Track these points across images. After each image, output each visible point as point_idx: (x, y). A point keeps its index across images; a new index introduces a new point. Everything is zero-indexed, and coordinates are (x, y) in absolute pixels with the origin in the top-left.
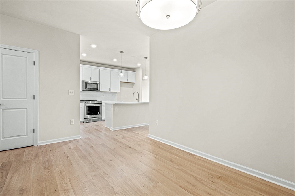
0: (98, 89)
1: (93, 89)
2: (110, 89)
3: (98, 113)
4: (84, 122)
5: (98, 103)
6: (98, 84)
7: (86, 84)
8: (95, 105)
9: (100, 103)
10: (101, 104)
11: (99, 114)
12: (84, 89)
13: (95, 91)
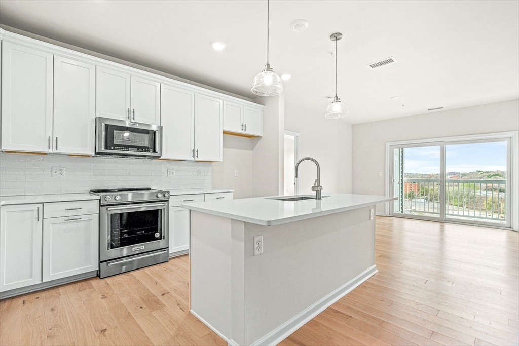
0: (154, 151)
1: (138, 148)
2: (194, 152)
3: (157, 235)
4: (98, 276)
5: (154, 198)
6: (154, 133)
7: (110, 130)
8: (143, 208)
9: (163, 199)
10: (166, 203)
11: (160, 238)
12: (100, 147)
13: (145, 156)
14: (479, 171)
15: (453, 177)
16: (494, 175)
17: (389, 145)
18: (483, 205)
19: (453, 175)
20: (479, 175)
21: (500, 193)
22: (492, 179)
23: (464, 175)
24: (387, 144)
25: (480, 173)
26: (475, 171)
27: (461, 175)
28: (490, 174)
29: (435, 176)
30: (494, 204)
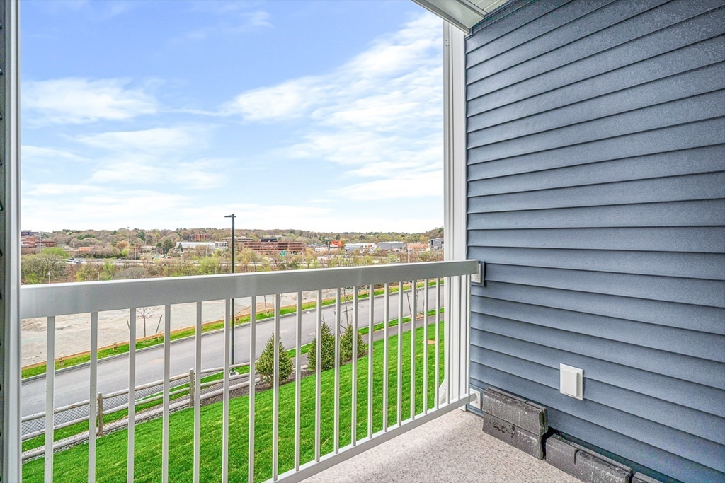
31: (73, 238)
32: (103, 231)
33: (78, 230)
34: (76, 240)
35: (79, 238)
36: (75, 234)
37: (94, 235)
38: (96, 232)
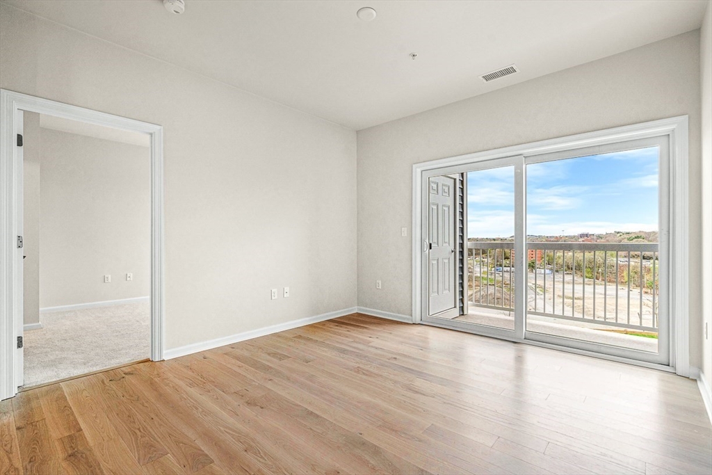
14: (618, 233)
15: (587, 240)
16: (636, 238)
17: (419, 170)
18: (623, 276)
19: (586, 238)
20: (618, 238)
21: (643, 261)
22: (634, 242)
23: (599, 237)
24: (414, 166)
25: (619, 235)
26: (613, 232)
27: (595, 237)
28: (631, 235)
29: (563, 239)
30: (636, 276)
31: (623, 239)
32: (654, 232)
33: (628, 231)
34: (626, 241)
35: (629, 239)
36: (625, 236)
37: (643, 235)
38: (645, 233)
